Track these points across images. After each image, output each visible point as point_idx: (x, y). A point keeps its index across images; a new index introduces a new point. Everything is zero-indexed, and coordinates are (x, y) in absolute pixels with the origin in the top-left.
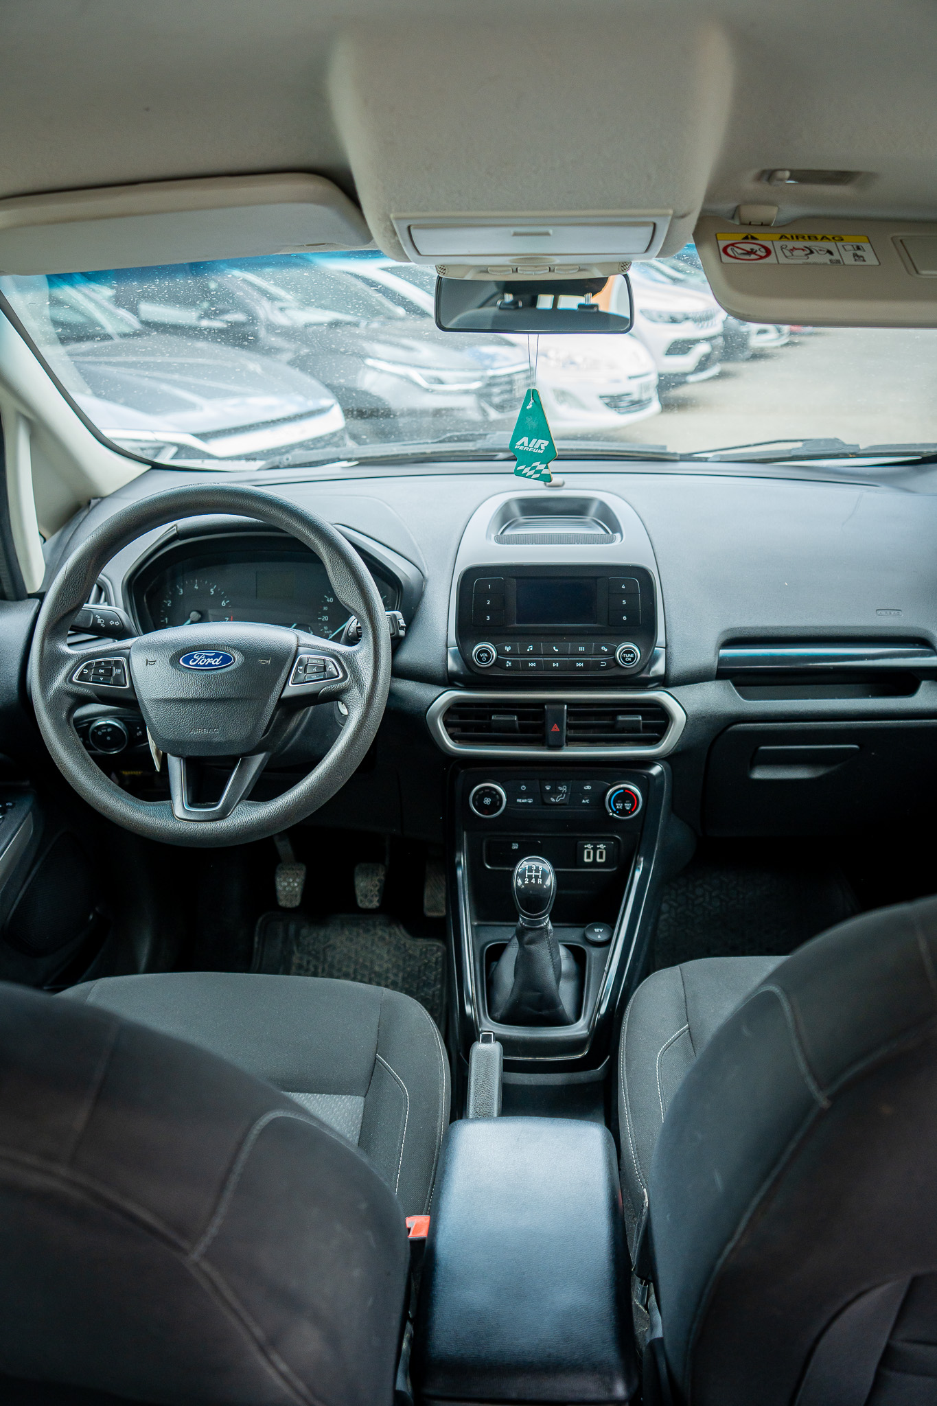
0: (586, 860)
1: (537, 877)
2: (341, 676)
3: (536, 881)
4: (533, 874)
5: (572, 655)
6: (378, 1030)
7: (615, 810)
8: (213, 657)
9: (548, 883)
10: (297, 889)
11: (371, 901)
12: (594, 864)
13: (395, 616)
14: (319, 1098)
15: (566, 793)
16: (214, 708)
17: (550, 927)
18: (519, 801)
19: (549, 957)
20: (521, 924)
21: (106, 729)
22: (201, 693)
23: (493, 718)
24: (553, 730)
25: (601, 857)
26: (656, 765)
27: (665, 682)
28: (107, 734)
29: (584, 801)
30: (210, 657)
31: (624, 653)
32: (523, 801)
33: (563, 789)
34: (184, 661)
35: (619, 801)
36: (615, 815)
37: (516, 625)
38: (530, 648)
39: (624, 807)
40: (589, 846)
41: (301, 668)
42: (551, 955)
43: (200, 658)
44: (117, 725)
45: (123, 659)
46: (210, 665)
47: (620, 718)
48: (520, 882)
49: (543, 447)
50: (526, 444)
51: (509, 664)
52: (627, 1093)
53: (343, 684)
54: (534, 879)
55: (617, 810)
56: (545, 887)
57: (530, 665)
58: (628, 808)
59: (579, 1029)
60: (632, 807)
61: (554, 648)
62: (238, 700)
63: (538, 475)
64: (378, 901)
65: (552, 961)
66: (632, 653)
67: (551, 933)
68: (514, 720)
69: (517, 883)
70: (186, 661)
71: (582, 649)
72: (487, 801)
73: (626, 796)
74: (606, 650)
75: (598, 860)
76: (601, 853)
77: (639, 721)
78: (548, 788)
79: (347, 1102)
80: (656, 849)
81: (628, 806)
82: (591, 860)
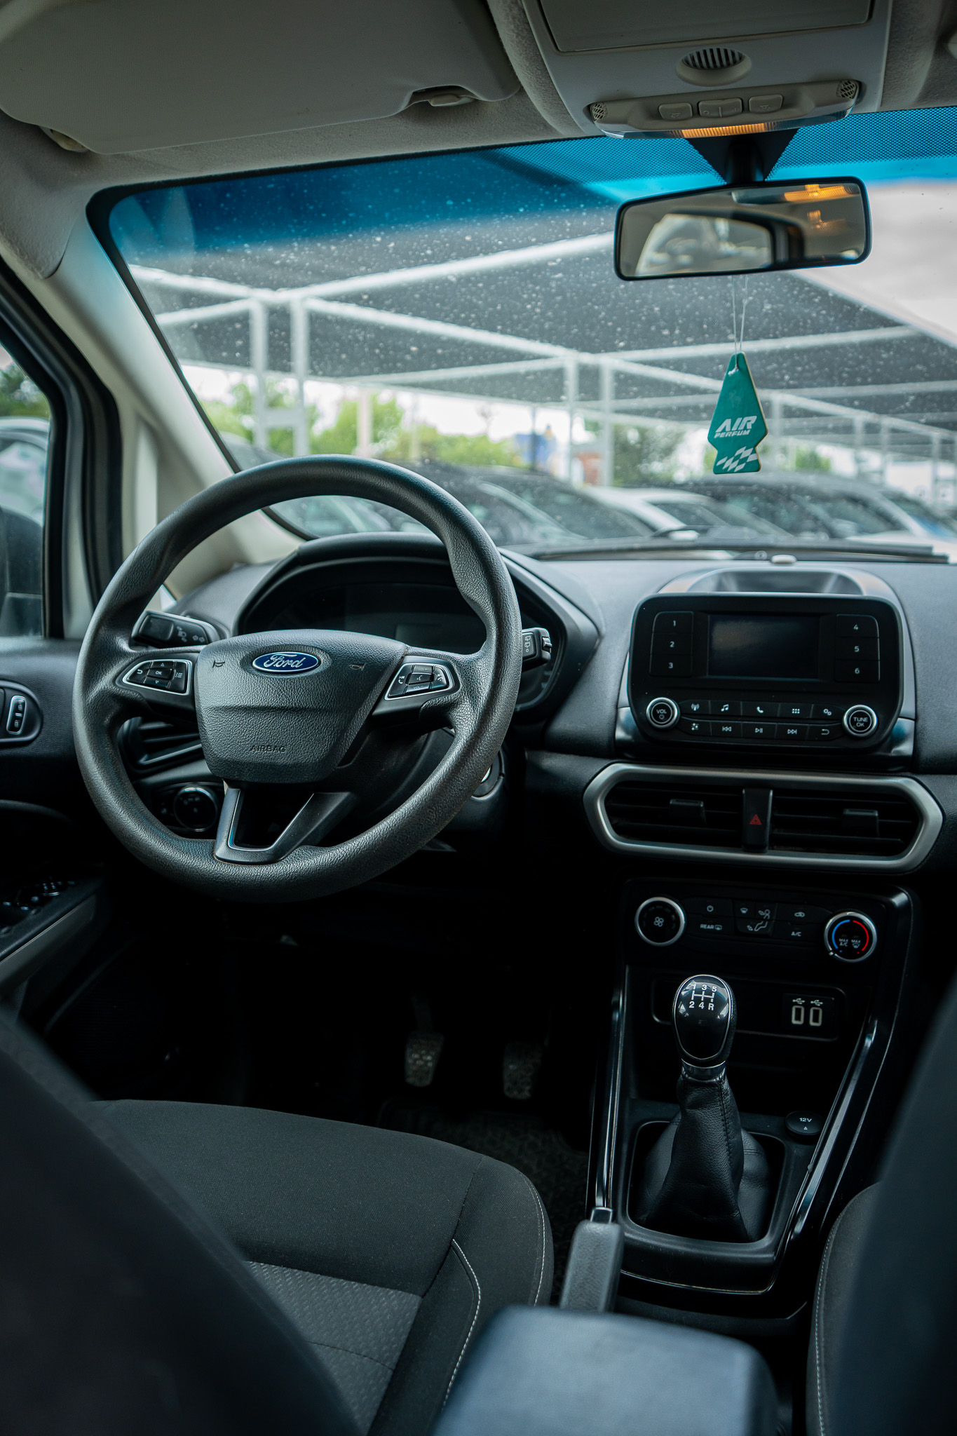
0: (794, 1022)
1: (707, 1001)
2: (451, 686)
3: (706, 1005)
4: (703, 996)
5: (782, 718)
6: (463, 1207)
7: (837, 947)
8: (294, 659)
9: (724, 1013)
10: (430, 1064)
11: (521, 1091)
12: (806, 1028)
13: (538, 633)
14: (356, 1288)
15: (770, 920)
16: (284, 720)
17: (726, 1085)
18: (703, 926)
19: (722, 1133)
20: (684, 1077)
21: (194, 798)
22: (270, 700)
23: (671, 803)
24: (752, 823)
25: (816, 1020)
26: (901, 892)
27: (912, 766)
28: (193, 804)
29: (793, 934)
30: (290, 659)
31: (854, 716)
32: (709, 927)
33: (766, 914)
34: (257, 663)
35: (843, 936)
36: (836, 955)
37: (708, 676)
38: (726, 708)
39: (850, 944)
40: (799, 1001)
41: (403, 677)
42: (725, 1130)
43: (277, 659)
44: (208, 794)
45: (188, 663)
46: (288, 667)
47: (848, 812)
48: (682, 1008)
49: (749, 426)
50: (728, 429)
51: (695, 727)
52: (822, 1345)
53: (453, 696)
54: (703, 1003)
55: (840, 948)
56: (719, 1017)
57: (724, 729)
58: (856, 947)
59: (761, 1249)
60: (862, 945)
61: (758, 708)
62: (315, 710)
63: (742, 466)
64: (530, 1091)
65: (727, 1140)
66: (867, 716)
67: (727, 1094)
68: (700, 807)
69: (678, 1010)
70: (260, 663)
71: (796, 711)
72: (659, 922)
73: (854, 928)
74: (829, 714)
75: (812, 1023)
76: (816, 1013)
77: (874, 817)
78: (744, 912)
79: (393, 1300)
80: (896, 1014)
81: (856, 943)
82: (801, 1022)
